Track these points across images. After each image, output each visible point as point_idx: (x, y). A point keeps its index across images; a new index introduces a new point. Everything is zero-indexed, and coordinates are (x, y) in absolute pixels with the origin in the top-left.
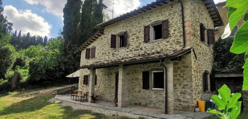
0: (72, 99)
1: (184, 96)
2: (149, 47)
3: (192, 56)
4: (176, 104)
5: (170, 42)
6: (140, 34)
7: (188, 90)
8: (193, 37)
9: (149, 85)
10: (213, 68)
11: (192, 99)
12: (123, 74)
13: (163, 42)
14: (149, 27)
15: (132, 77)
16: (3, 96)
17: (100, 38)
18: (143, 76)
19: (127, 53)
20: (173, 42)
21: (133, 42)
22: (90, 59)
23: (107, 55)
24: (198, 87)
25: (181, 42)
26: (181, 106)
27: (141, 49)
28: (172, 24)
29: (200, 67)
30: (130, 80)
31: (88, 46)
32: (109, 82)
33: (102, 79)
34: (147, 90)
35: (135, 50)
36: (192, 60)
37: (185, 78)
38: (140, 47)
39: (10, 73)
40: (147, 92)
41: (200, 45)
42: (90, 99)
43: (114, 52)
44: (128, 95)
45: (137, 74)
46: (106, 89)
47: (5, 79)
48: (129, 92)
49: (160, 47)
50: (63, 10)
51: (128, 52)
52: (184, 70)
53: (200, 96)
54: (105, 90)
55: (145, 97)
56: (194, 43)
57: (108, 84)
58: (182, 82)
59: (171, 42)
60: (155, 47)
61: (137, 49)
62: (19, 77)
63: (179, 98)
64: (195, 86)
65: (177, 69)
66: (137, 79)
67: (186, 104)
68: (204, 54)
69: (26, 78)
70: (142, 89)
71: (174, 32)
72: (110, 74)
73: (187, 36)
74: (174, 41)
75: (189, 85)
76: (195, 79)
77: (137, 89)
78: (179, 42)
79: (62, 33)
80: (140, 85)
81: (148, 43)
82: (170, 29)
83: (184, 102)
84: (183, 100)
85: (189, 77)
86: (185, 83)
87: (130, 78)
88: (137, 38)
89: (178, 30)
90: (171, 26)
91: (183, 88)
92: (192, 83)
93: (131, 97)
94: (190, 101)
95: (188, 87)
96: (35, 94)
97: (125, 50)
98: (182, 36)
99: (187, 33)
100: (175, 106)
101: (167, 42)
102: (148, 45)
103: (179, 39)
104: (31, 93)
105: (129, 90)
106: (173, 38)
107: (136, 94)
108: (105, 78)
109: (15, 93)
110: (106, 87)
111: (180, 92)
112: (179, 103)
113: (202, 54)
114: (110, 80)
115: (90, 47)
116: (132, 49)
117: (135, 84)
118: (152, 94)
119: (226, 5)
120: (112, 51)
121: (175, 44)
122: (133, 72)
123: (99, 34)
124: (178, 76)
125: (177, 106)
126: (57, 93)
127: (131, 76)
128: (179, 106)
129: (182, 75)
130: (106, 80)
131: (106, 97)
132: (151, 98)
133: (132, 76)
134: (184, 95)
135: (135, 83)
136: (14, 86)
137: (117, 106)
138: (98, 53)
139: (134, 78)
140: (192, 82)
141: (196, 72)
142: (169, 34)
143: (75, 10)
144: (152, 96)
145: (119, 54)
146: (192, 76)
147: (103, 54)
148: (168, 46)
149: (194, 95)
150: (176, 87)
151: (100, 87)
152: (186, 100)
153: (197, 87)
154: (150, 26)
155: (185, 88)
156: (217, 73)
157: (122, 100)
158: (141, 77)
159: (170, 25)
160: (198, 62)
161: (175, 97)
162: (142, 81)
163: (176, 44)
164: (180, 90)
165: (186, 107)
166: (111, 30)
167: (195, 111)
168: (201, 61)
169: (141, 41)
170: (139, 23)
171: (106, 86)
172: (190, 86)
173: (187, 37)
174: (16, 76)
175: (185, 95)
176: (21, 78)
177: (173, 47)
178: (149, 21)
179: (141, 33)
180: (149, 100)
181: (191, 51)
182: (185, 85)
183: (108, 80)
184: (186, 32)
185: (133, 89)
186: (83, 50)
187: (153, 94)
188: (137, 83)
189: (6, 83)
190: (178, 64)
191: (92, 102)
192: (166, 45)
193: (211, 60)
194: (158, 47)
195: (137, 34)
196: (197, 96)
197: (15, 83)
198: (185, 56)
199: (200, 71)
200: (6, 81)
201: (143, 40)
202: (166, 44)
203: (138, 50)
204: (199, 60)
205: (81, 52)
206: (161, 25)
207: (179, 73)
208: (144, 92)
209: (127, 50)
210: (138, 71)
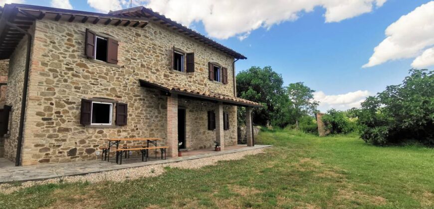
18: (209, 116)
19: (190, 84)
21: (197, 72)
32: (159, 121)
35: (198, 84)
44: (192, 138)
45: (202, 113)
46: (153, 132)
54: (150, 134)
57: (157, 124)
61: (202, 83)
72: (160, 107)
77: (202, 131)
88: (201, 70)
107: (201, 136)
108: (149, 113)
110: (152, 130)
114: (161, 117)
116: (196, 80)
122: (197, 110)
127: (195, 114)
139: (198, 116)
145: (177, 80)
151: (137, 129)
158: (205, 116)
162: (207, 121)
171: (153, 127)
183: (157, 117)
185: (197, 130)
188: (201, 123)
203: (202, 85)
209: (189, 79)
210: (203, 110)
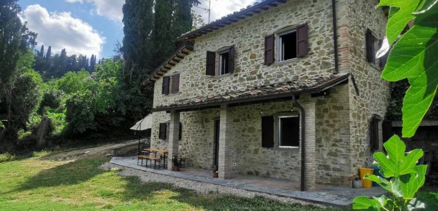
0: (140, 164)
1: (334, 160)
2: (275, 72)
3: (350, 89)
4: (321, 174)
5: (310, 64)
6: (256, 50)
7: (342, 150)
8: (353, 54)
9: (273, 140)
10: (388, 110)
11: (348, 165)
12: (227, 121)
13: (298, 64)
14: (274, 38)
15: (244, 126)
16: (24, 159)
17: (188, 57)
18: (263, 125)
19: (234, 84)
20: (315, 64)
21: (246, 63)
22: (170, 95)
23: (199, 88)
24: (361, 144)
25: (330, 64)
26: (329, 177)
27: (260, 76)
28: (314, 31)
29: (364, 109)
30: (239, 132)
31: (166, 72)
32: (203, 135)
33: (190, 129)
34: (270, 150)
35: (248, 79)
36: (350, 96)
37: (336, 127)
38: (258, 73)
39: (34, 119)
40: (269, 153)
41: (365, 69)
42: (170, 165)
43: (212, 83)
44: (237, 157)
45: (253, 120)
46: (198, 146)
47: (26, 130)
48: (238, 153)
49: (292, 73)
50: (123, 9)
51: (235, 82)
52: (335, 114)
53: (364, 159)
54: (196, 148)
55: (267, 162)
56: (354, 66)
57: (201, 139)
58: (331, 135)
59: (312, 64)
60: (284, 72)
61: (253, 76)
62: (50, 127)
63: (326, 162)
64: (355, 143)
65: (324, 112)
66: (252, 130)
67: (337, 174)
68: (372, 86)
69: (62, 127)
70: (261, 148)
71: (317, 46)
72: (204, 121)
73: (341, 53)
74: (318, 62)
75: (343, 141)
76: (354, 129)
77: (252, 148)
78: (326, 65)
79: (121, 50)
80: (257, 140)
81: (272, 65)
82: (310, 41)
83: (334, 169)
84: (332, 166)
85: (345, 127)
86: (338, 137)
87: (240, 128)
88: (253, 56)
89: (326, 42)
90: (313, 34)
91: (334, 145)
92: (349, 137)
93: (241, 162)
94: (345, 168)
95: (341, 143)
96: (78, 155)
97: (232, 79)
98: (333, 53)
99: (342, 46)
100: (319, 176)
101: (305, 64)
102: (271, 70)
103: (327, 59)
104: (69, 153)
105: (238, 149)
106: (316, 58)
107: (251, 156)
108: (196, 128)
109: (44, 153)
110: (197, 144)
111: (327, 152)
112: (325, 172)
113: (368, 84)
114: (205, 131)
115: (170, 73)
116: (244, 76)
117: (249, 138)
118: (278, 157)
119: (380, 3)
120: (208, 80)
121: (319, 67)
122: (245, 118)
123: (185, 50)
124: (325, 124)
125: (321, 177)
126: (115, 153)
127: (242, 125)
128: (326, 177)
129: (331, 122)
130: (197, 131)
131: (198, 161)
132: (277, 163)
133: (244, 124)
134: (335, 158)
135: (249, 136)
136: (41, 141)
137: (216, 176)
138: (184, 85)
139: (246, 127)
140: (350, 135)
141: (356, 118)
142: (309, 50)
143: (144, 9)
144: (279, 159)
145: (220, 86)
146: (349, 124)
147: (192, 85)
148: (308, 71)
149: (352, 158)
150: (321, 144)
151: (187, 143)
152: (338, 166)
153: (359, 144)
154: (276, 35)
155: (337, 146)
156: (395, 118)
157: (225, 166)
158: (258, 126)
159: (311, 33)
160: (361, 100)
161: (319, 162)
162: (261, 133)
163: (321, 68)
164: (327, 149)
165: (338, 179)
166: (206, 44)
167: (353, 187)
168: (366, 98)
169: (258, 63)
170: (257, 30)
171: (198, 142)
172: (345, 142)
173: (342, 55)
174: (45, 125)
175: (337, 158)
176: (54, 129)
177: (317, 73)
178: (273, 26)
179: (259, 48)
180: (273, 167)
181: (348, 80)
182: (336, 141)
183: (201, 132)
184: (340, 45)
185: (245, 147)
186: (158, 78)
187: (280, 156)
188: (252, 136)
189: (28, 137)
190: (324, 102)
191: (173, 170)
192: (304, 70)
193: (385, 96)
194: (289, 73)
195: (253, 50)
196: (358, 160)
197: (44, 137)
198: (337, 90)
199: (364, 116)
200: (29, 133)
201: (263, 61)
202: (304, 67)
203: (255, 78)
204: (362, 97)
205: (154, 82)
206: (295, 33)
207: (325, 119)
208: (263, 152)
209: (234, 79)
210: (254, 116)
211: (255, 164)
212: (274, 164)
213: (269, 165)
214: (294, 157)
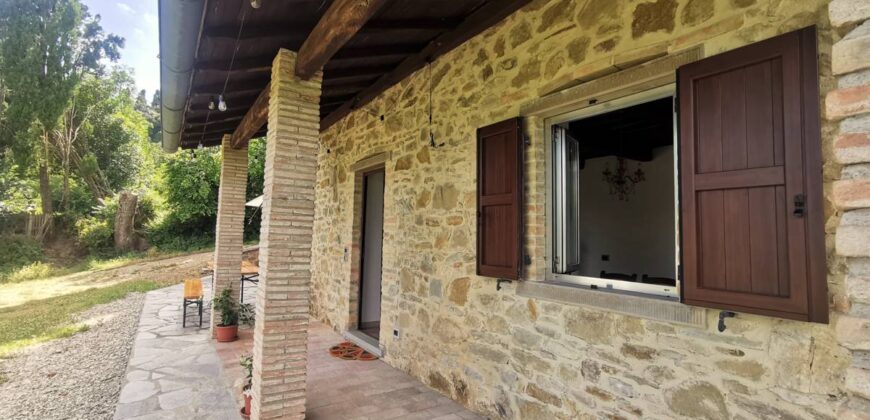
9: (523, 240)
15: (422, 183)
30: (410, 207)
34: (510, 289)
40: (507, 305)
44: (402, 304)
45: (449, 154)
48: (406, 289)
55: (497, 347)
66: (445, 194)
69: (164, 215)
70: (474, 277)
77: (446, 273)
80: (460, 240)
87: (412, 191)
93: (415, 326)
105: (404, 272)
110: (325, 250)
117: (438, 230)
118: (551, 334)
122: (425, 148)
127: (417, 178)
133: (424, 175)
135: (436, 223)
136: (123, 239)
139: (428, 187)
144: (551, 345)
180: (525, 382)
185: (425, 268)
187: (560, 329)
188: (444, 224)
208: (486, 300)
210: (455, 136)
211: (454, 347)
212: (529, 367)
213: (508, 368)
214: (646, 354)
